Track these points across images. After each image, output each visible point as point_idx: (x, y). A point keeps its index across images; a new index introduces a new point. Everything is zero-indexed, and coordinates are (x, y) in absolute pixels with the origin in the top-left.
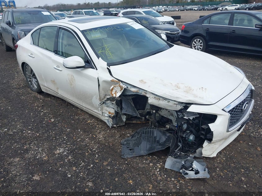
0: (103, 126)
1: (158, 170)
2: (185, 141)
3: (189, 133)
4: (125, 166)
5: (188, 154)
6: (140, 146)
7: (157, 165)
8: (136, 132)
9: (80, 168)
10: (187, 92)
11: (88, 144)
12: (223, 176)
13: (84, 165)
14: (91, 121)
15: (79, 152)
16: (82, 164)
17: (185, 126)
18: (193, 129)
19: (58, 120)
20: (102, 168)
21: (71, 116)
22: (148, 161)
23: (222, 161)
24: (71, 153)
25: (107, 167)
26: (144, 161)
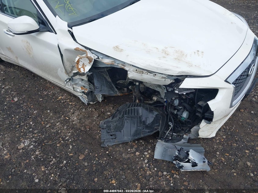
0: (77, 103)
1: (146, 161)
2: (176, 119)
3: (181, 109)
4: (105, 159)
5: (181, 134)
6: (122, 131)
7: (145, 153)
8: (118, 110)
9: (49, 168)
10: (178, 59)
11: (59, 131)
12: (225, 162)
13: (56, 161)
14: (62, 98)
15: (48, 144)
16: (53, 160)
17: (176, 102)
18: (186, 105)
19: (23, 99)
20: (77, 164)
21: (38, 91)
22: (134, 149)
23: (222, 140)
24: (39, 145)
25: (84, 163)
26: (129, 150)
